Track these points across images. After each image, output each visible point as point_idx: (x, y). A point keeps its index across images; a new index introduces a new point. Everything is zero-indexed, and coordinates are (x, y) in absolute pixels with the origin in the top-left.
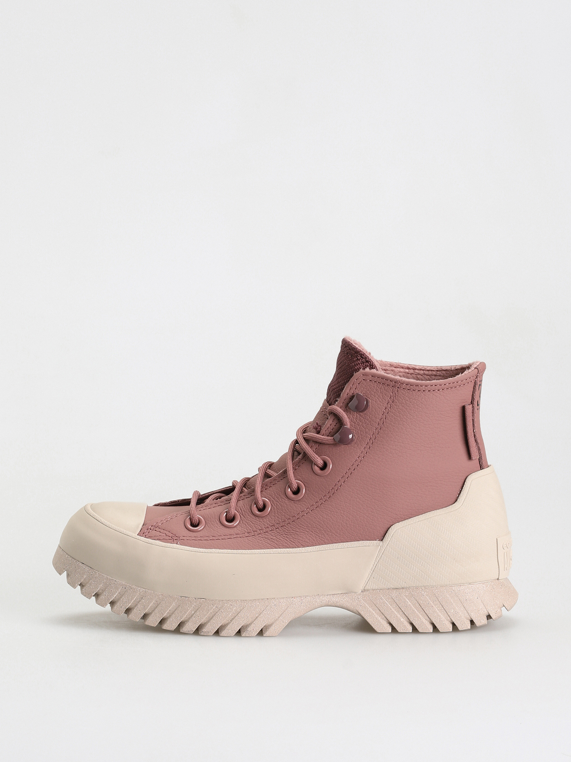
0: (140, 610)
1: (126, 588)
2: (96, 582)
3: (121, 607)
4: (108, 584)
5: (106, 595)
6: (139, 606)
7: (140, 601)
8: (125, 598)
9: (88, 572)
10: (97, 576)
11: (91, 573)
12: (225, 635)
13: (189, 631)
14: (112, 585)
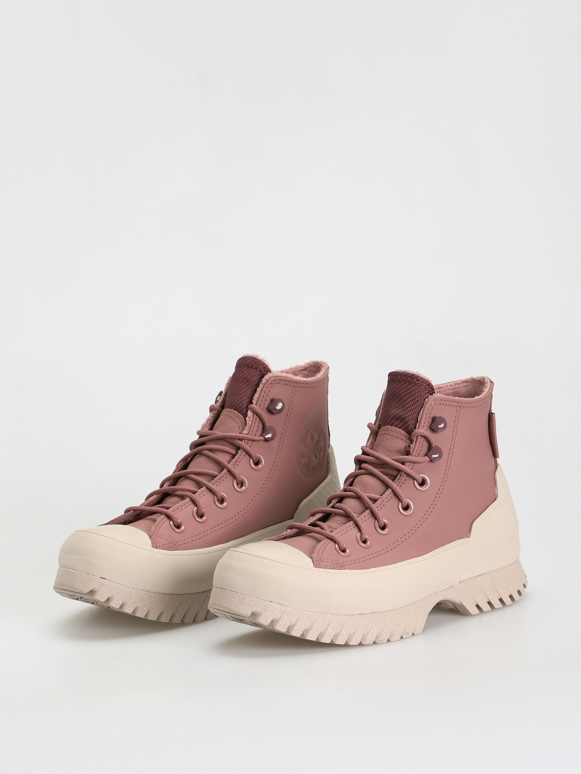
0: (330, 633)
1: (317, 616)
2: (288, 615)
3: (315, 633)
4: (299, 615)
5: (300, 625)
6: (329, 629)
7: (329, 624)
8: (317, 624)
9: (279, 608)
10: (289, 610)
11: (283, 609)
12: (395, 640)
13: (370, 642)
14: (304, 616)
